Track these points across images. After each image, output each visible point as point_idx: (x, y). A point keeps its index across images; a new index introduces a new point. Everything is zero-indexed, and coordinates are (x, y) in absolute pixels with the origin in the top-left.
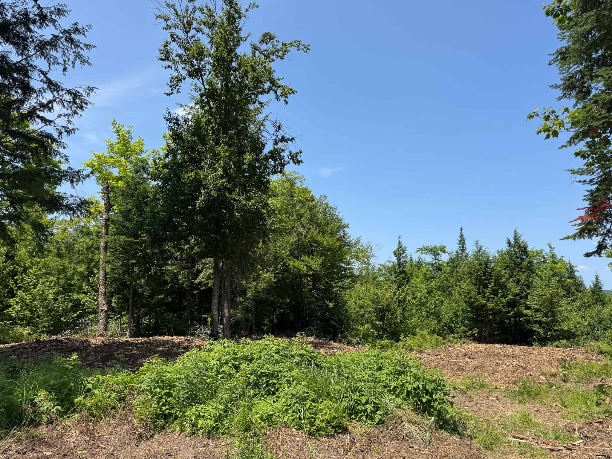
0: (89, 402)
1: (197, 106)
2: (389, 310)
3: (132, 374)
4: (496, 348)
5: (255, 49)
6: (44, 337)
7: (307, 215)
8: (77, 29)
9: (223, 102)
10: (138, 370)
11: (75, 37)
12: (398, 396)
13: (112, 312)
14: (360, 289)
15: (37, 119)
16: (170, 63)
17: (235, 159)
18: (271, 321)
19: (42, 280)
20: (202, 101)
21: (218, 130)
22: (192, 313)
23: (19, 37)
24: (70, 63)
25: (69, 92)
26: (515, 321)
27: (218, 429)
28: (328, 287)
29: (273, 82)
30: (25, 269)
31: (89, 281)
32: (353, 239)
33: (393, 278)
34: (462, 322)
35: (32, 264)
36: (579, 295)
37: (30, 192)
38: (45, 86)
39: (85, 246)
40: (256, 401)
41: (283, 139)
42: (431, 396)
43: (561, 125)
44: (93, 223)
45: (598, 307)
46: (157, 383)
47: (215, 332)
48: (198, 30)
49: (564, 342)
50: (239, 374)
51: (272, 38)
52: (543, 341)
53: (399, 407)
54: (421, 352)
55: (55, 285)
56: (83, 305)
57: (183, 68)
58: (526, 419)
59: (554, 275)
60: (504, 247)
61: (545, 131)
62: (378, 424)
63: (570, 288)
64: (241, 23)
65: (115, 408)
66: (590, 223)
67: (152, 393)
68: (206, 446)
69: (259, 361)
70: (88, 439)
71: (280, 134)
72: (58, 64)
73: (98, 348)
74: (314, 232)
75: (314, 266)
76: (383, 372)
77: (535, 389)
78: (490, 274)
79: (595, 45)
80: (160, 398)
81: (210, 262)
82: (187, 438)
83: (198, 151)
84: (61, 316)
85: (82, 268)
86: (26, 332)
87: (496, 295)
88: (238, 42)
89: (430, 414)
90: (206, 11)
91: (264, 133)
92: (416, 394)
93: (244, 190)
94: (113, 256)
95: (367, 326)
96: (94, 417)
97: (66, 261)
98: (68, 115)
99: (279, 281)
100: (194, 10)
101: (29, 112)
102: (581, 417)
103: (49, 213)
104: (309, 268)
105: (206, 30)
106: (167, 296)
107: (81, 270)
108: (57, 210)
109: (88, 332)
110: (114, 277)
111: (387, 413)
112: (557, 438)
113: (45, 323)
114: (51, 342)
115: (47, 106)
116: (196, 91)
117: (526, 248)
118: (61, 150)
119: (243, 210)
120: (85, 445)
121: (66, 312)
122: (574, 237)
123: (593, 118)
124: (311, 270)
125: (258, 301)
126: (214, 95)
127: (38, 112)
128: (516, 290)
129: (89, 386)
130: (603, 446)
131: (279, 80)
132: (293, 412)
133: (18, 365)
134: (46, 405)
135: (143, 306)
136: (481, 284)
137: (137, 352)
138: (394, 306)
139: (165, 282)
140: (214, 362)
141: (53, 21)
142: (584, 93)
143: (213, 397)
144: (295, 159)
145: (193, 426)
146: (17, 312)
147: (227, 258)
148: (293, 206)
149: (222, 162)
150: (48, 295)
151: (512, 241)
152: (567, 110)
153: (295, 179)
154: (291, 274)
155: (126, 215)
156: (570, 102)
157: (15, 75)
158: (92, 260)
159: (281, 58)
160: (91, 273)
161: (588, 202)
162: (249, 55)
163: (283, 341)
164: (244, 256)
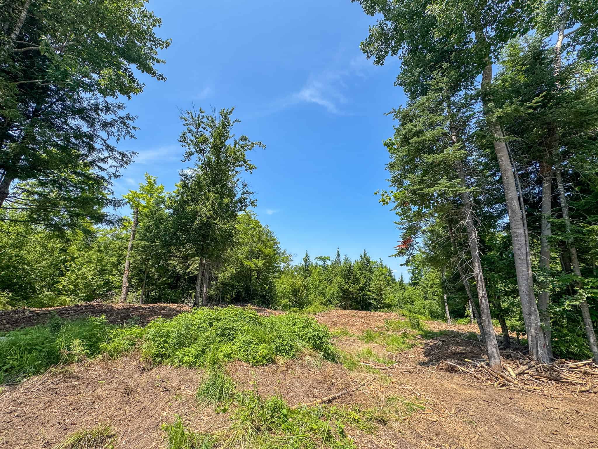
0: (110, 347)
1: (198, 170)
2: (299, 291)
3: (142, 328)
4: (353, 312)
5: (236, 143)
6: (82, 303)
7: (257, 236)
8: (129, 117)
9: (215, 168)
10: (146, 325)
11: (128, 122)
12: (303, 340)
13: (131, 288)
14: (284, 279)
15: (96, 167)
16: (186, 144)
17: (218, 201)
18: (232, 296)
19: (85, 266)
20: (202, 167)
21: (210, 184)
22: (183, 290)
23: (90, 118)
24: (122, 136)
25: (120, 153)
26: (363, 298)
27: (196, 363)
28: (266, 278)
29: (245, 162)
30: (74, 259)
31: (117, 267)
32: (282, 250)
33: (302, 273)
34: (337, 298)
35: (79, 255)
36: (394, 285)
37: (84, 211)
38: (104, 148)
39: (117, 246)
40: (221, 344)
41: (247, 192)
42: (322, 340)
43: (390, 199)
44: (125, 232)
45: (402, 291)
46: (159, 334)
47: (197, 302)
48: (204, 128)
49: (386, 309)
50: (212, 328)
51: (246, 139)
52: (376, 309)
53: (304, 347)
54: (315, 314)
55: (93, 270)
56: (112, 283)
57: (194, 148)
58: (369, 352)
59: (382, 274)
60: (359, 259)
61: (383, 201)
62: (292, 357)
63: (389, 281)
64: (229, 128)
65: (128, 350)
66: (403, 249)
67: (154, 340)
68: (188, 374)
69: (224, 320)
70: (107, 372)
71: (245, 190)
72: (114, 136)
73: (119, 311)
74: (260, 246)
75: (259, 265)
76: (296, 326)
77: (373, 335)
78: (352, 273)
79: (407, 163)
80: (159, 344)
81: (197, 260)
82: (175, 370)
83: (197, 194)
84: (95, 289)
85: (114, 260)
86: (69, 299)
87: (354, 284)
88: (227, 138)
89: (320, 350)
90: (210, 119)
91: (236, 188)
92: (314, 339)
93: (222, 219)
94: (136, 253)
95: (287, 300)
96: (112, 357)
97: (104, 254)
98: (117, 167)
99: (238, 272)
100: (203, 117)
101: (91, 162)
102: (396, 350)
103: (95, 224)
104: (256, 266)
105: (209, 129)
106: (169, 278)
107: (113, 260)
108: (102, 222)
109: (113, 300)
110: (135, 266)
111: (297, 351)
112: (384, 363)
113: (84, 293)
114: (86, 306)
115: (103, 160)
116: (199, 161)
117: (369, 260)
118: (109, 186)
119: (221, 230)
120: (104, 376)
121: (99, 287)
122: (395, 256)
123: (406, 197)
124: (257, 267)
125: (224, 284)
126: (210, 165)
127: (97, 163)
128: (364, 281)
129: (112, 336)
130: (407, 366)
131: (248, 161)
132: (244, 351)
133: (60, 322)
134: (78, 350)
135: (153, 284)
136: (347, 278)
137: (145, 314)
138: (302, 289)
139: (168, 270)
140: (197, 320)
141: (115, 112)
142: (401, 184)
143: (194, 342)
144: (253, 204)
145: (180, 361)
146: (64, 286)
147: (208, 258)
148: (249, 230)
149: (210, 202)
150: (88, 276)
151: (363, 256)
152: (392, 192)
153: (251, 214)
154: (245, 268)
155: (147, 229)
156: (395, 189)
157: (84, 139)
158: (121, 255)
159: (250, 150)
160: (120, 263)
161: (402, 239)
162: (232, 146)
163: (240, 309)
164: (218, 257)
